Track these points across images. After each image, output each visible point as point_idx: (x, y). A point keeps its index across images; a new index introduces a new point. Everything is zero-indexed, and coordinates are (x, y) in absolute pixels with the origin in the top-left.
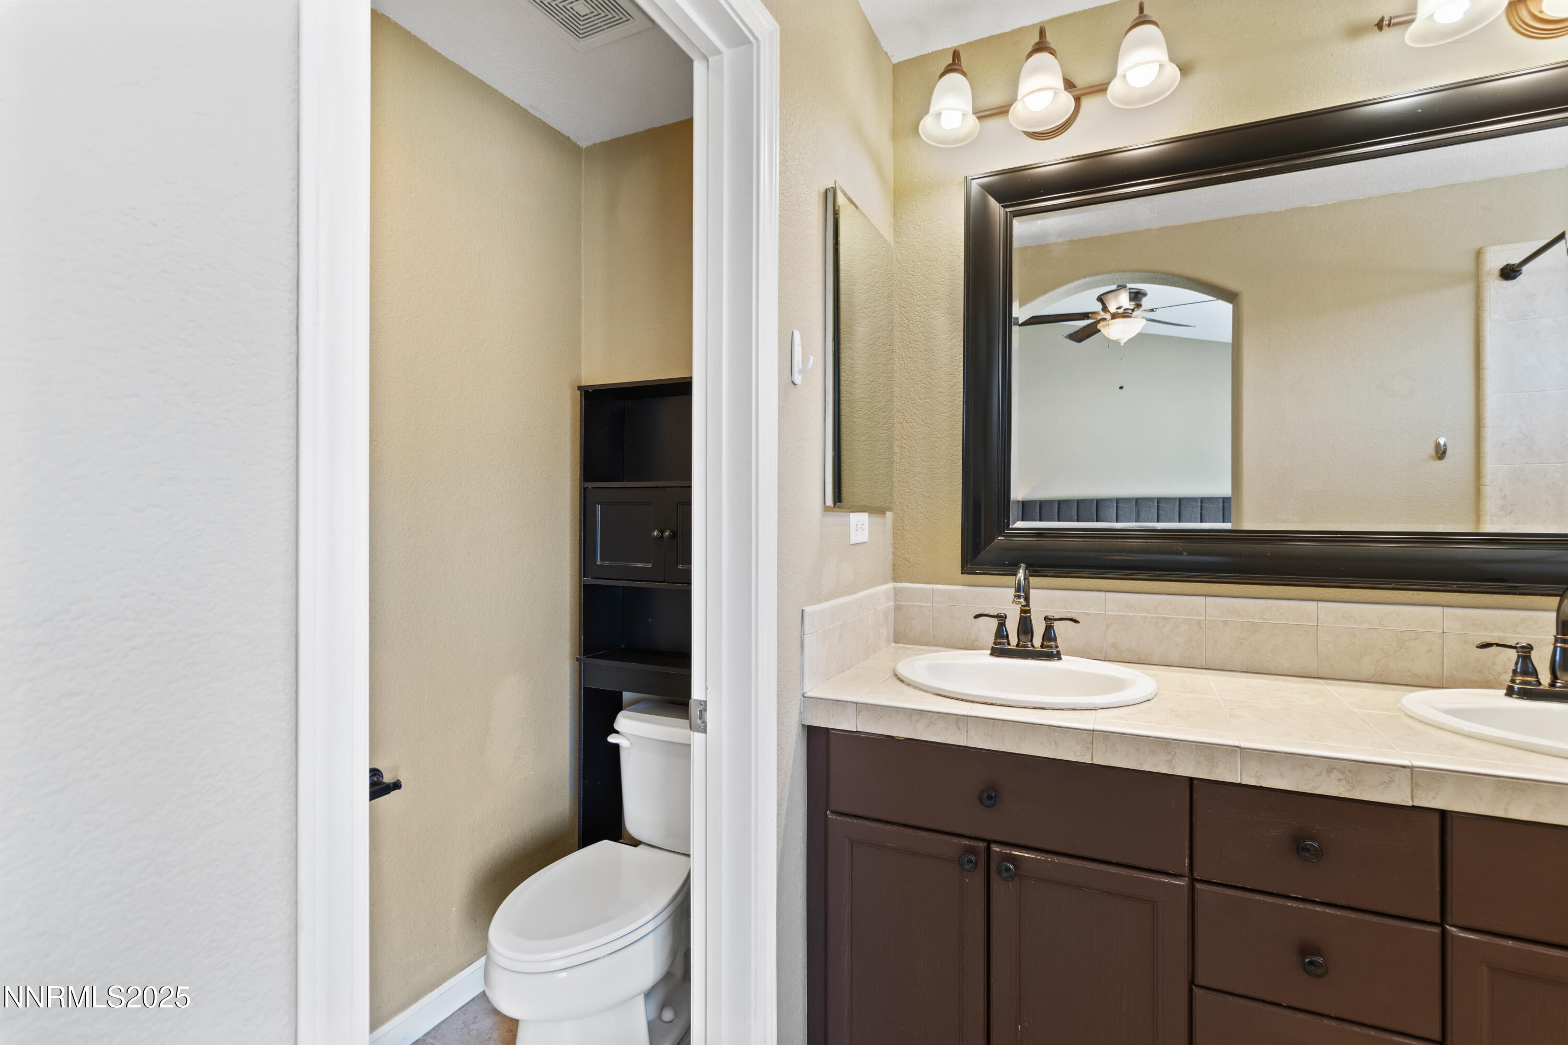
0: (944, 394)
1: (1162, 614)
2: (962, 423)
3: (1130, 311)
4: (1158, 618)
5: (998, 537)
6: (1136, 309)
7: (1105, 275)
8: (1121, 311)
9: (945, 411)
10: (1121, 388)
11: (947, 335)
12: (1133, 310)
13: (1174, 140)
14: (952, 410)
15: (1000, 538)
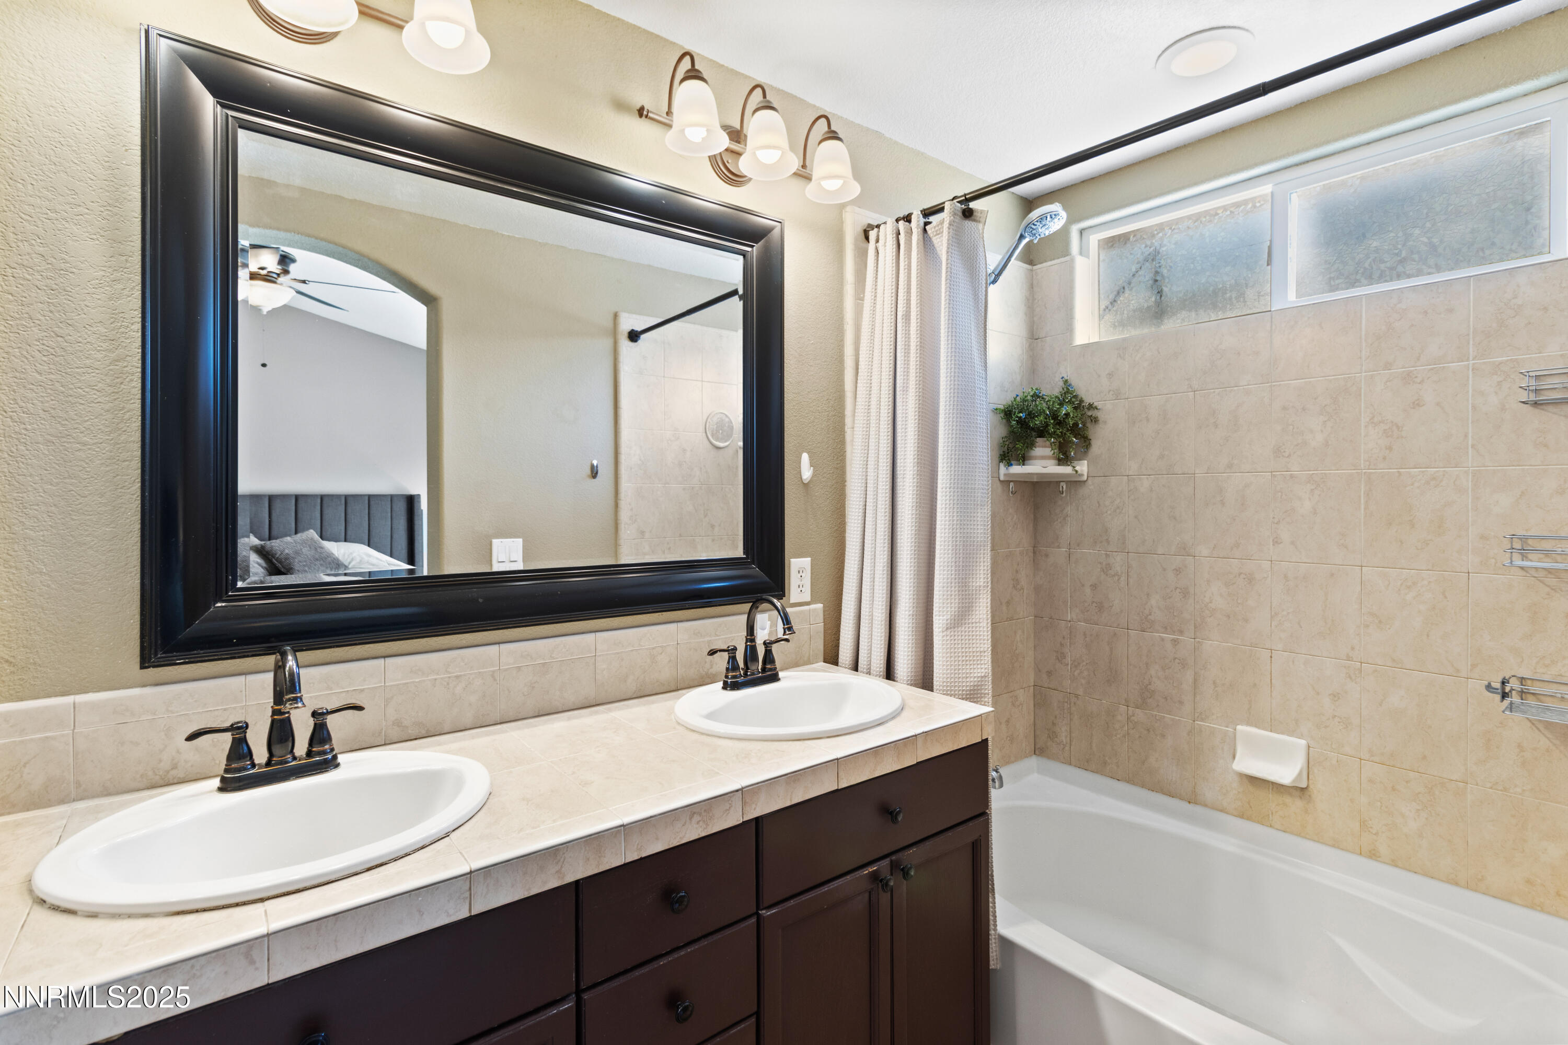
0: (97, 371)
1: (453, 673)
2: (139, 423)
3: (275, 276)
4: (449, 677)
5: (217, 603)
6: (282, 275)
7: (282, 232)
8: (264, 272)
9: (99, 400)
10: (264, 365)
11: (103, 273)
12: (278, 275)
13: (457, 124)
14: (115, 399)
15: (219, 605)
